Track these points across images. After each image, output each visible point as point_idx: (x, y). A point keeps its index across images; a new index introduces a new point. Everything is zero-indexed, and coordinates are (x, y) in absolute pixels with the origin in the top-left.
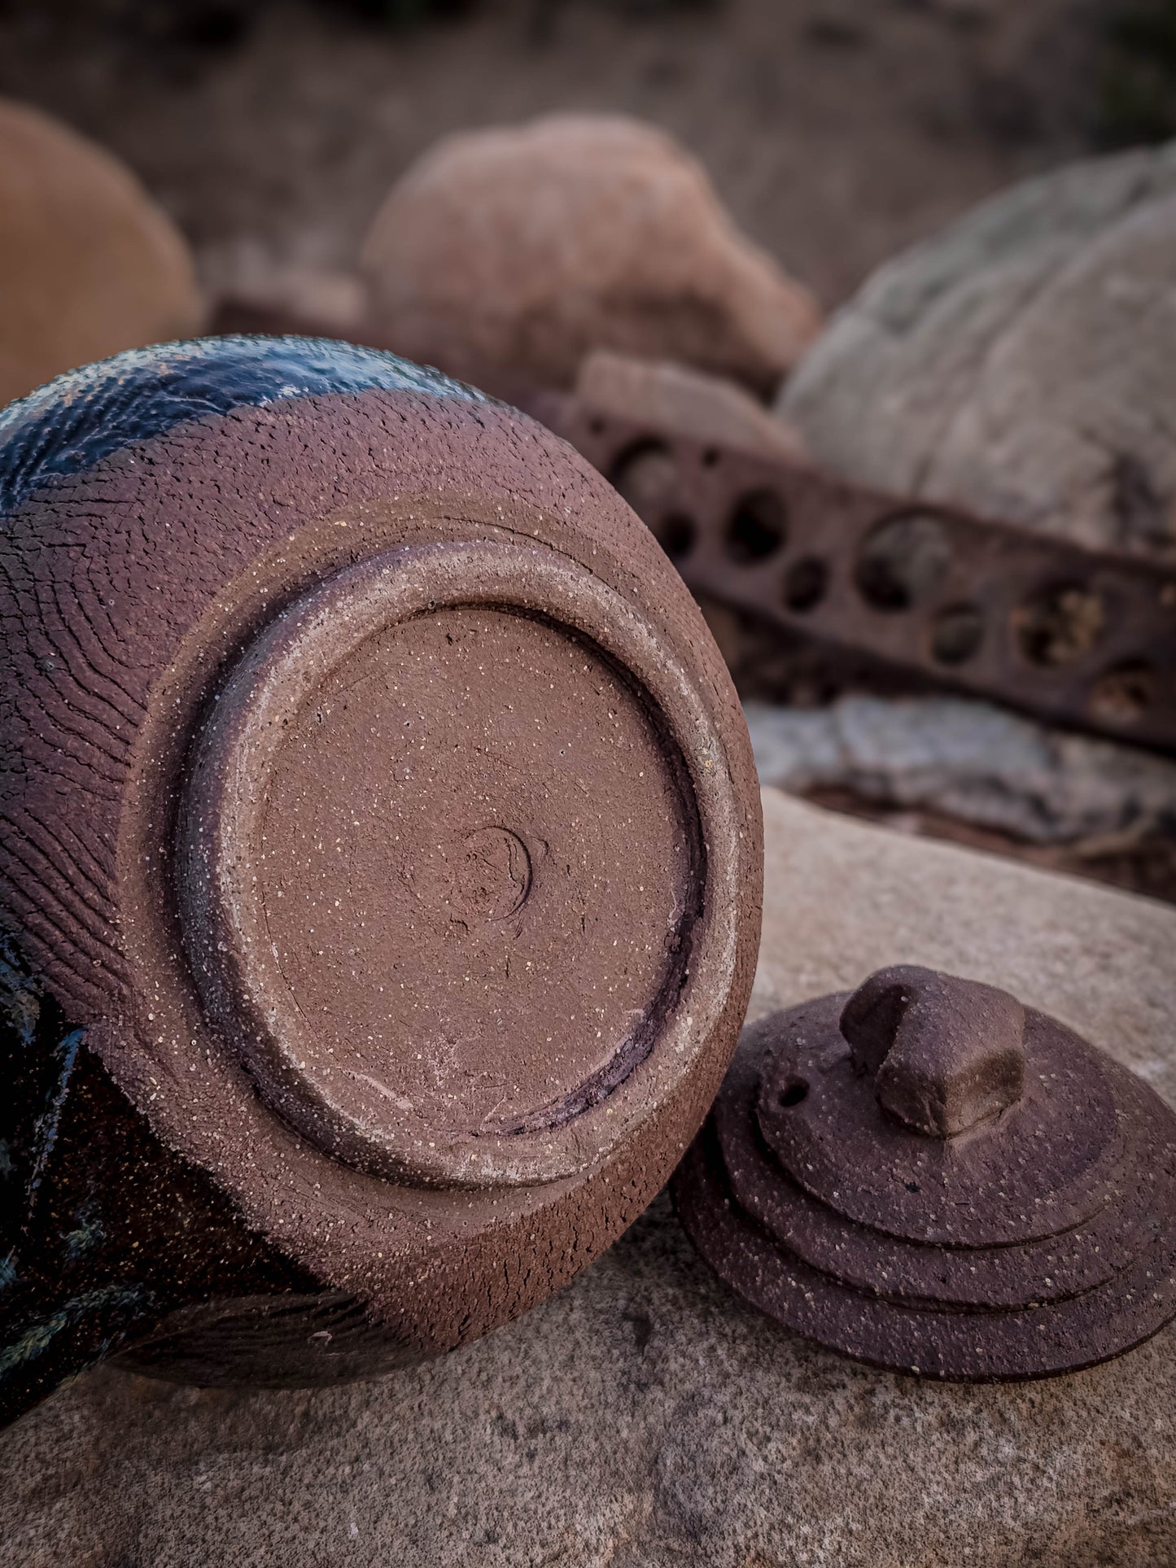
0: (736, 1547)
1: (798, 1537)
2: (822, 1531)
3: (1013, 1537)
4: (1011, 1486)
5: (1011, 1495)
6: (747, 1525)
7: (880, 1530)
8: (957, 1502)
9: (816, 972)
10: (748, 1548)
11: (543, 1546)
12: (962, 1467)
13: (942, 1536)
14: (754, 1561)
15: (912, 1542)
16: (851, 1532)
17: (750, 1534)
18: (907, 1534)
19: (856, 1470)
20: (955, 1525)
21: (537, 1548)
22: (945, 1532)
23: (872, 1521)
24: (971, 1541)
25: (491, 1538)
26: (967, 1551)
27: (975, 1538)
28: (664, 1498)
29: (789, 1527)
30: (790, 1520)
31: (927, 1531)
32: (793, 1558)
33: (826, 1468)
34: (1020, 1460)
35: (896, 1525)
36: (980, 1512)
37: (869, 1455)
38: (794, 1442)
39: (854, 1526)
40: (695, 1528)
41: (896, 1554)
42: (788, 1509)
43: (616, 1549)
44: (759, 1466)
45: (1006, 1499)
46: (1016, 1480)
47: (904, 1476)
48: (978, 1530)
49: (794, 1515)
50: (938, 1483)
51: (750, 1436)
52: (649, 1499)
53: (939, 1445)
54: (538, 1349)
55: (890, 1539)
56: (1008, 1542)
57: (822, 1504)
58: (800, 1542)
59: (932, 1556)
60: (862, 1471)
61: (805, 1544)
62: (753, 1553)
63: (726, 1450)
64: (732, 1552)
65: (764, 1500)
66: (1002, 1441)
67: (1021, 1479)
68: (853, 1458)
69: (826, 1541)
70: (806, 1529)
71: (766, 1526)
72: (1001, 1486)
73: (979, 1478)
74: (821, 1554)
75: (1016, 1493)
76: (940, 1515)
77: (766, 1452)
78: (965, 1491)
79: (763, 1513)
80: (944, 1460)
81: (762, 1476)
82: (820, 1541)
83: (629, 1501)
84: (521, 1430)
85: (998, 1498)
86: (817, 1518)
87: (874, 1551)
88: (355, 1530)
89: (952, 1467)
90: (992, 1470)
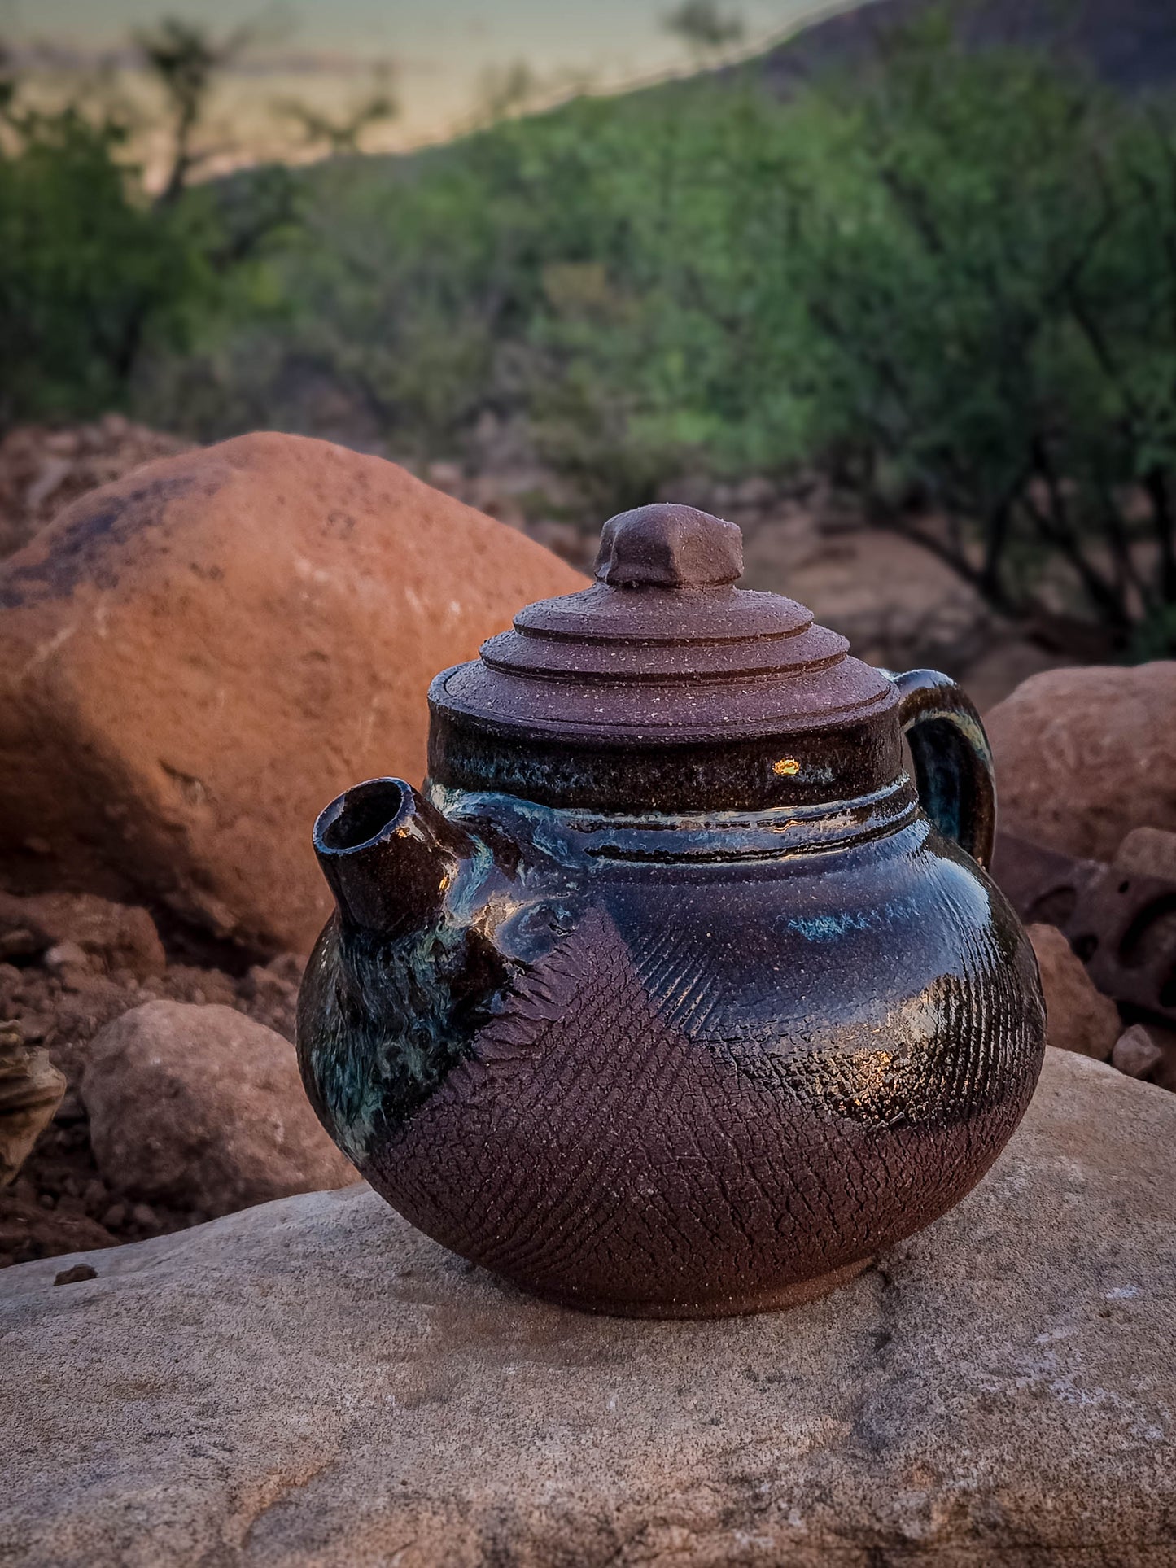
0: (907, 1458)
1: (958, 1457)
2: (980, 1456)
3: (1149, 1503)
4: (1151, 1461)
5: (1151, 1466)
6: (919, 1444)
7: (1029, 1465)
8: (1101, 1459)
9: (1129, 1176)
10: (916, 1459)
11: (753, 1433)
12: (1111, 1437)
13: (1083, 1483)
14: (919, 1469)
15: (1055, 1480)
16: (1004, 1461)
17: (920, 1450)
18: (1051, 1473)
19: (1018, 1422)
20: (1096, 1476)
21: (749, 1434)
22: (1086, 1481)
23: (1023, 1457)
24: (1110, 1495)
25: (714, 1422)
26: (1105, 1502)
27: (1114, 1493)
28: (860, 1428)
29: (953, 1449)
30: (955, 1444)
31: (1071, 1475)
32: (951, 1471)
33: (996, 1417)
34: (1165, 1443)
35: (1043, 1464)
36: (1120, 1471)
37: (1033, 1414)
38: (975, 1400)
39: (1007, 1457)
40: (878, 1446)
41: (1040, 1487)
42: (955, 1438)
43: (811, 1447)
44: (942, 1410)
45: (1146, 1468)
46: (1158, 1456)
47: (1059, 1433)
48: (1116, 1486)
49: (959, 1442)
50: (1087, 1443)
51: (940, 1393)
52: (847, 1428)
53: (1094, 1418)
54: (795, 1343)
55: (1037, 1474)
56: (1144, 1507)
57: (985, 1437)
58: (960, 1460)
59: (1072, 1498)
60: (1026, 1423)
61: (964, 1463)
62: (919, 1463)
63: (919, 1400)
64: (902, 1461)
65: (938, 1430)
66: (1151, 1427)
67: (1163, 1456)
68: (1019, 1414)
69: (981, 1464)
70: (966, 1453)
71: (935, 1447)
72: (1143, 1456)
73: (1124, 1446)
74: (975, 1472)
75: (1156, 1466)
76: (1083, 1466)
77: (949, 1403)
78: (1109, 1453)
79: (934, 1438)
80: (1096, 1429)
81: (941, 1416)
82: (976, 1463)
83: (831, 1423)
84: (762, 1377)
85: (1139, 1465)
86: (978, 1447)
87: (1020, 1480)
88: (613, 1404)
89: (1102, 1435)
90: (1137, 1444)
